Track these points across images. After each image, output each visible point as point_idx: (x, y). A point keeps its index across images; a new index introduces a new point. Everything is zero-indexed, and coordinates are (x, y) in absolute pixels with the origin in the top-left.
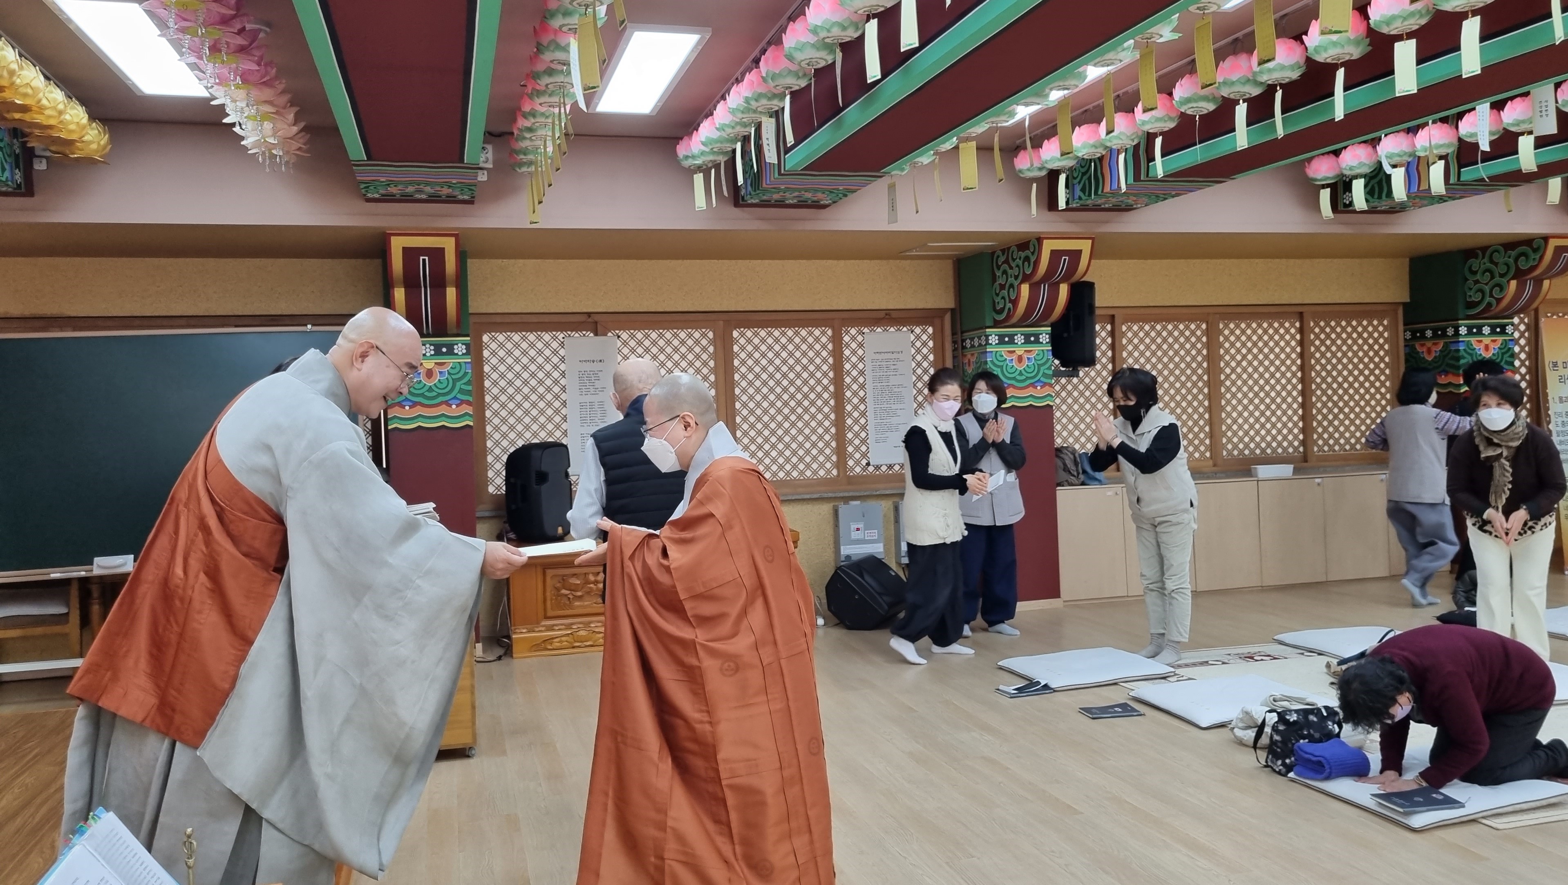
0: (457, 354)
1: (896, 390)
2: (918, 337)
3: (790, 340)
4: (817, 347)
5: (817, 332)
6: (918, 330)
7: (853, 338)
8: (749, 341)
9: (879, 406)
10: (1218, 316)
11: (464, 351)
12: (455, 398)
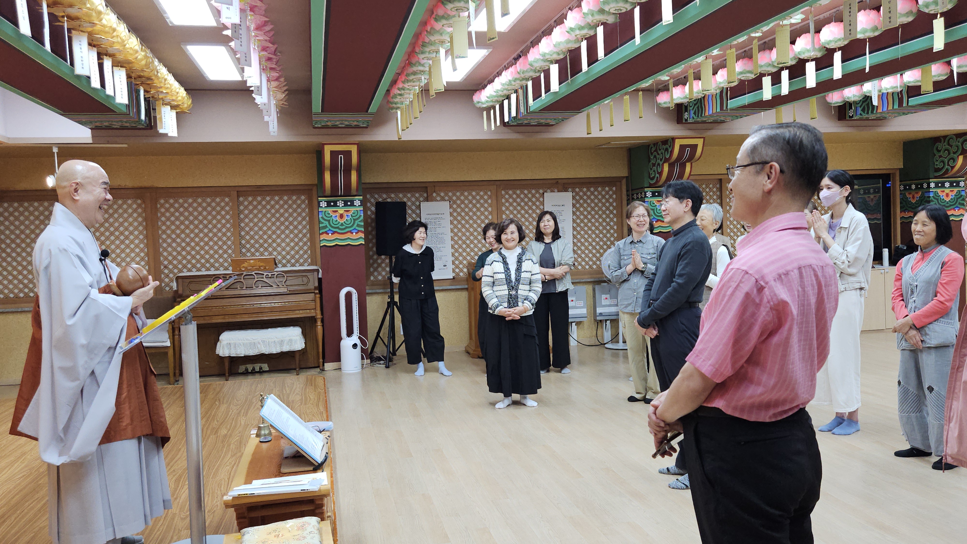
0: (356, 206)
8: (511, 196)
11: (359, 204)
12: (355, 229)
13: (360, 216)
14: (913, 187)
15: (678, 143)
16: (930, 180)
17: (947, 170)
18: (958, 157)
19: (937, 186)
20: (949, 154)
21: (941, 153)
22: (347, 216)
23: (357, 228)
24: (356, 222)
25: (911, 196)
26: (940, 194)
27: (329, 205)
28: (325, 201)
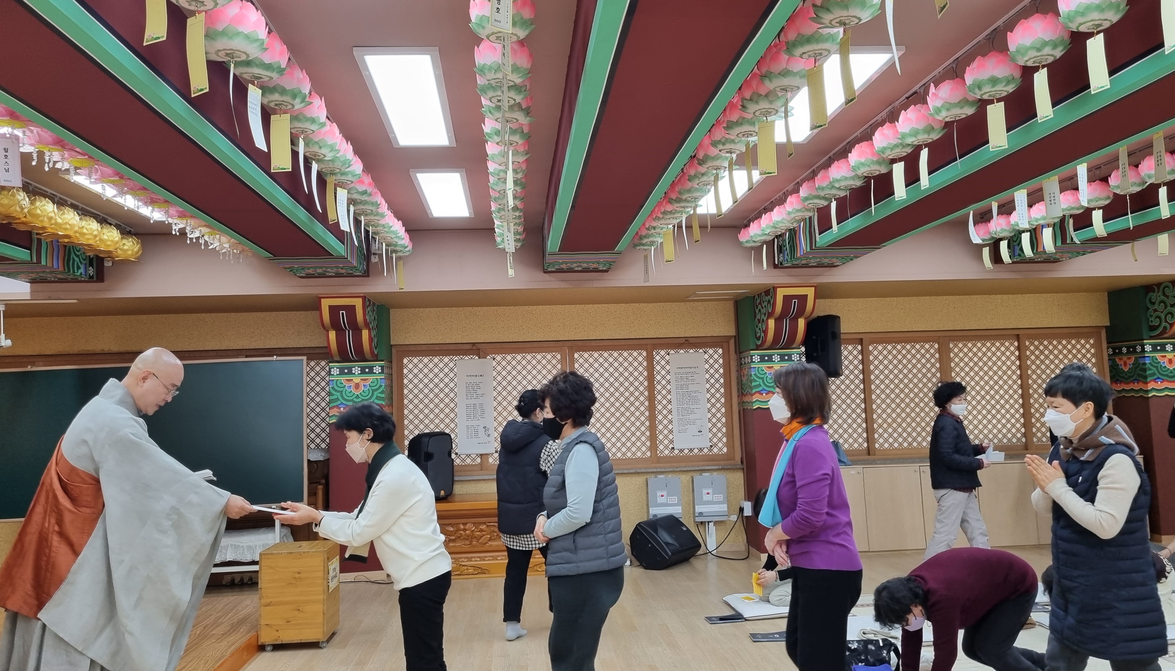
0: (375, 373)
1: (693, 395)
2: (711, 356)
3: (616, 360)
4: (636, 364)
5: (635, 354)
6: (711, 351)
7: (663, 358)
8: (586, 360)
9: (681, 406)
10: (947, 338)
11: (380, 371)
13: (381, 386)
14: (1124, 350)
16: (1145, 341)
17: (1165, 328)
19: (1154, 349)
20: (1166, 307)
21: (1156, 307)
22: (364, 385)
24: (376, 393)
25: (1122, 363)
26: (1161, 359)
28: (337, 368)
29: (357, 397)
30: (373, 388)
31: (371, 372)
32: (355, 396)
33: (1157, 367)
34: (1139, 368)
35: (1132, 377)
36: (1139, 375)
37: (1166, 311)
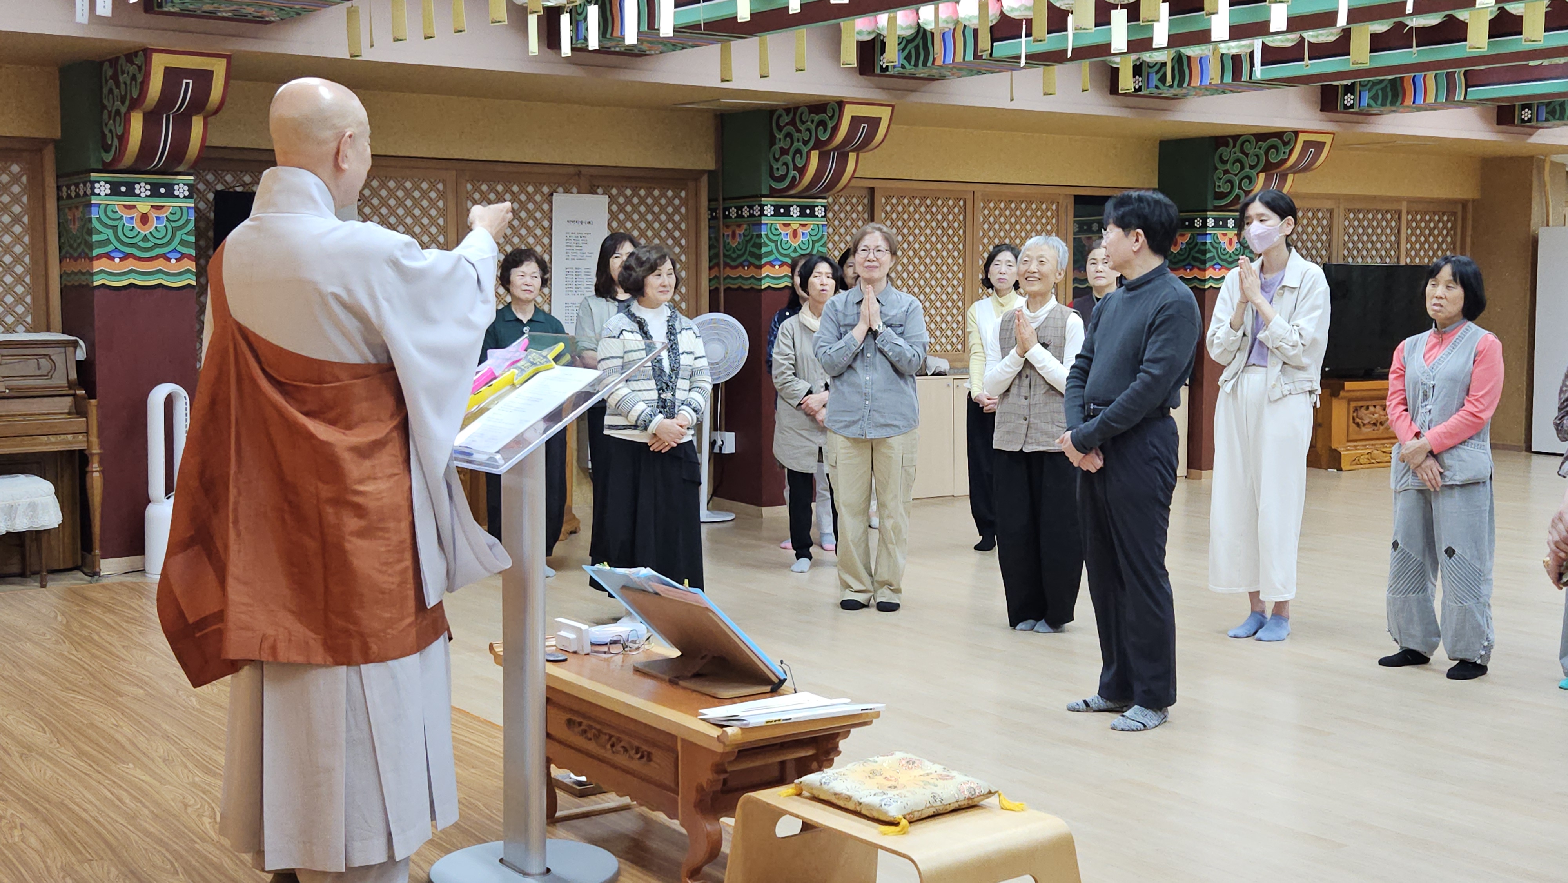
0: (178, 197)
6: (670, 194)
11: (187, 193)
12: (174, 250)
13: (188, 221)
15: (849, 112)
16: (1209, 213)
17: (1238, 197)
18: (1257, 174)
19: (1216, 226)
20: (1242, 168)
21: (1228, 167)
22: (158, 218)
23: (180, 248)
24: (179, 234)
26: (1222, 239)
27: (115, 191)
28: (106, 182)
29: (145, 239)
30: (174, 224)
31: (170, 194)
32: (140, 237)
33: (1216, 249)
34: (1196, 249)
35: (1184, 260)
36: (1195, 259)
37: (1241, 175)
